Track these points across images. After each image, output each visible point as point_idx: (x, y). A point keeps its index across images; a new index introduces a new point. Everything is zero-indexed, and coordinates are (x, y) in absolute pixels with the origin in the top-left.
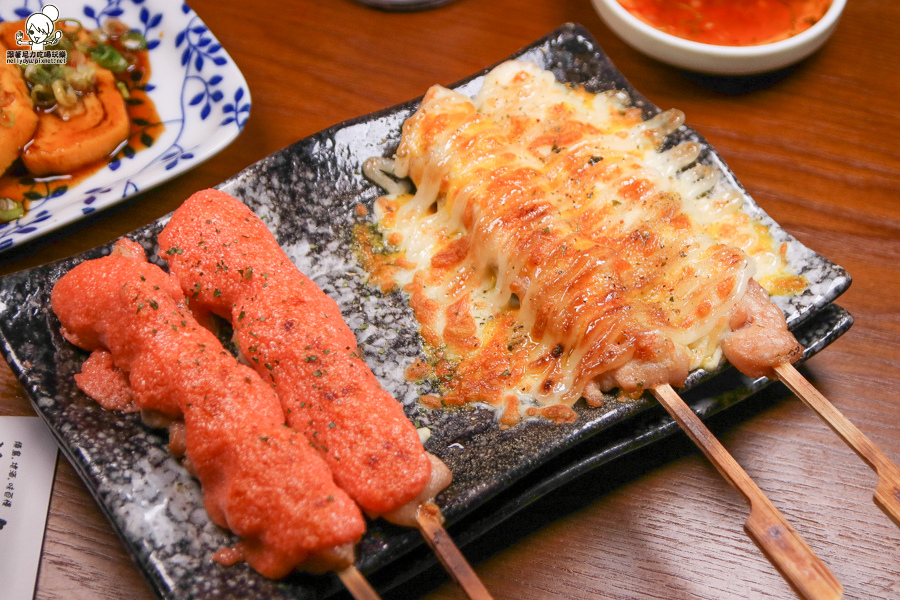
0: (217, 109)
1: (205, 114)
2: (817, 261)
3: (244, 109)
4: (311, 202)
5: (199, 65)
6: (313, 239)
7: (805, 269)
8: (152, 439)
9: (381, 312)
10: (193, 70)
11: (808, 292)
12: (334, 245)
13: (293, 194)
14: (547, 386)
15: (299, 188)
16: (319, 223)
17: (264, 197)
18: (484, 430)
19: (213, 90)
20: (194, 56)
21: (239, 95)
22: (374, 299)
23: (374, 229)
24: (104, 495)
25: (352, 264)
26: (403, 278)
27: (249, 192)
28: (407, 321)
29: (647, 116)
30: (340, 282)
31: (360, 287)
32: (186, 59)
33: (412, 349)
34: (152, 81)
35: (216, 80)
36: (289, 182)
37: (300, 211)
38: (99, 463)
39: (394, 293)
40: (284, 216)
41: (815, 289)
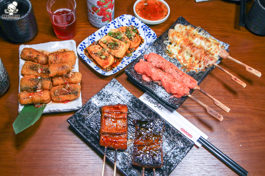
0: (151, 36)
1: (149, 37)
2: (224, 43)
3: (156, 36)
4: (159, 48)
5: (146, 30)
6: (161, 53)
7: (223, 45)
8: (156, 84)
9: (174, 61)
10: (145, 31)
11: (225, 48)
12: (163, 54)
13: (156, 48)
14: (200, 66)
15: (157, 47)
16: (161, 51)
17: (153, 49)
18: (194, 74)
19: (149, 34)
20: (145, 29)
21: (154, 34)
22: (172, 60)
23: (167, 50)
24: (155, 93)
25: (167, 56)
26: (174, 56)
27: (151, 49)
28: (178, 62)
29: (195, 28)
30: (167, 58)
31: (169, 59)
32: (144, 29)
33: (180, 65)
34: (140, 33)
35: (150, 32)
36: (156, 46)
37: (158, 50)
38: (153, 89)
39: (174, 58)
40: (156, 51)
41: (226, 47)
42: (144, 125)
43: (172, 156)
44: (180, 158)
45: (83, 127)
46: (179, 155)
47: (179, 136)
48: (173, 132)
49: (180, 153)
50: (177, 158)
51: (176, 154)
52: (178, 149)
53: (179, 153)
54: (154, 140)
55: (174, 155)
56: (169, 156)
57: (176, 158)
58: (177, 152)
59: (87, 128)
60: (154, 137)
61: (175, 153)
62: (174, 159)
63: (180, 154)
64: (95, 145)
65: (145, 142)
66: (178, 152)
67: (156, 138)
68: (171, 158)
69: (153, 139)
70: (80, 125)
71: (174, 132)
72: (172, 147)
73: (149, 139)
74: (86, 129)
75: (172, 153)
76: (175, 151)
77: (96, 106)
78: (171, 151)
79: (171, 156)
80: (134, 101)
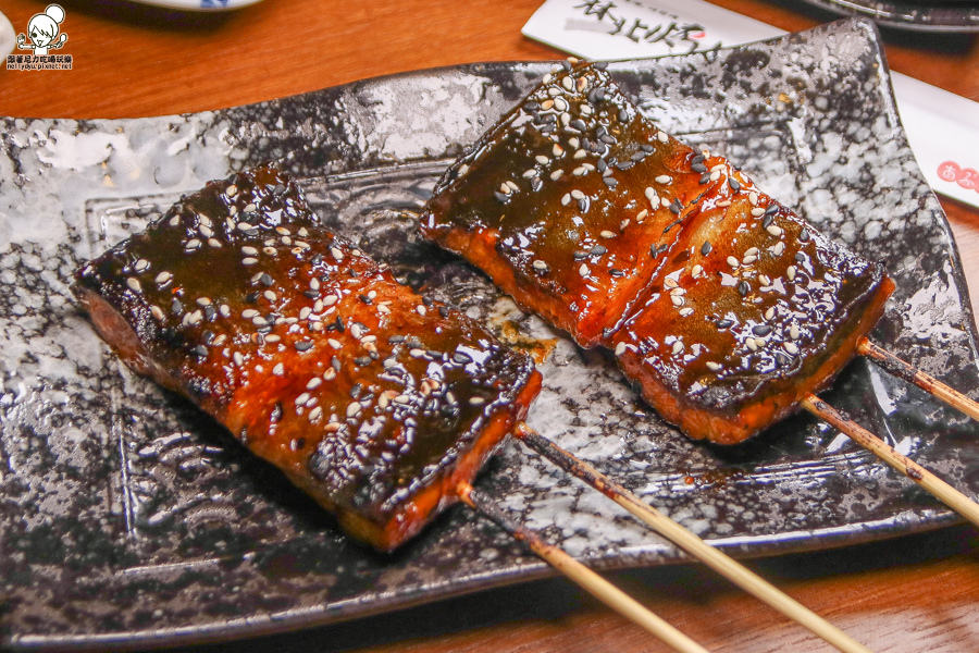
42: (509, 187)
43: (847, 197)
44: (897, 163)
45: (148, 584)
46: (870, 157)
47: (746, 69)
48: (688, 83)
49: (865, 146)
50: (886, 177)
51: (850, 172)
52: (826, 137)
53: (854, 150)
54: (666, 203)
55: (851, 187)
56: (837, 217)
57: (881, 183)
58: (842, 161)
59: (195, 564)
60: (650, 192)
61: (839, 171)
62: (879, 200)
63: (873, 149)
64: (383, 588)
65: (633, 264)
66: (846, 148)
67: (664, 179)
68: (863, 210)
69: (655, 201)
70: (126, 593)
71: (698, 81)
72: (780, 165)
73: (634, 223)
74: (190, 577)
75: (830, 186)
76: (824, 161)
77: (72, 390)
78: (806, 186)
79: (843, 208)
80: (263, 142)
